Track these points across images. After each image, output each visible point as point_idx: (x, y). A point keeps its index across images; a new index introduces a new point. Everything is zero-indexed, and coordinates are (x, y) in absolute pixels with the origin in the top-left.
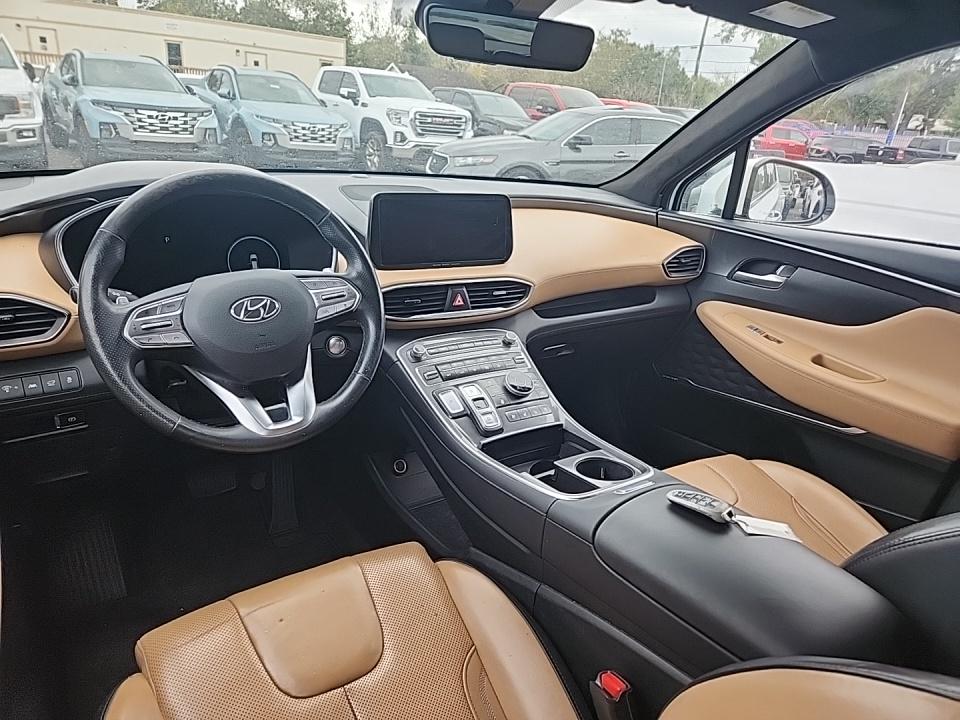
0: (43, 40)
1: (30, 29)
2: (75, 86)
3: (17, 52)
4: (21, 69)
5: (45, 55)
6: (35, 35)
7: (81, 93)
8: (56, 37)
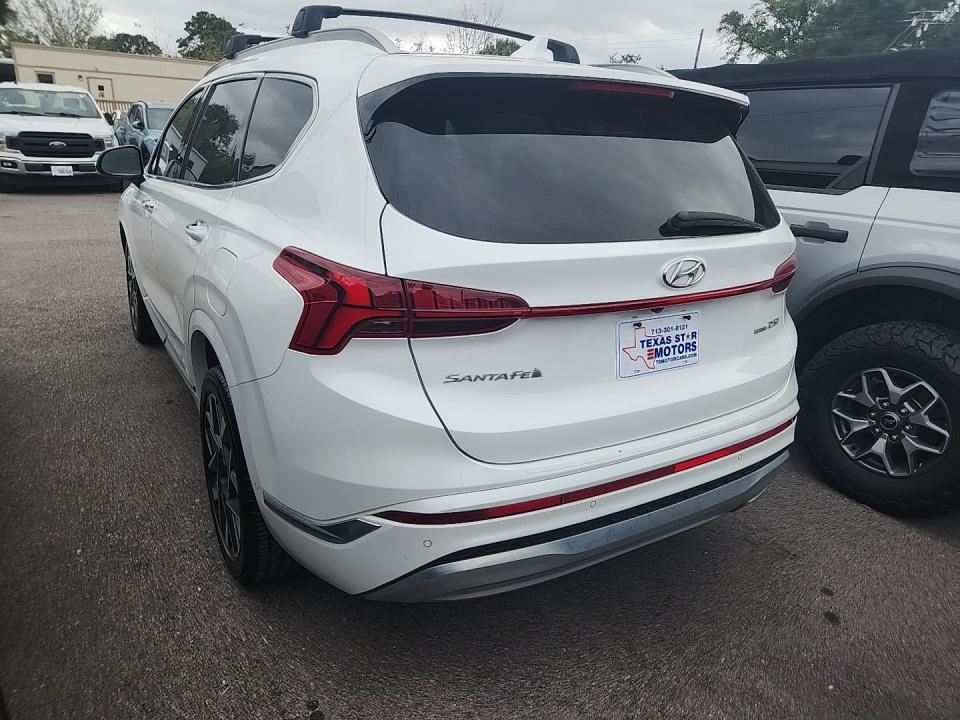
0: (101, 88)
1: (91, 80)
2: (142, 130)
3: (97, 101)
4: (103, 117)
5: (103, 101)
6: (95, 84)
7: (146, 134)
8: (112, 85)
